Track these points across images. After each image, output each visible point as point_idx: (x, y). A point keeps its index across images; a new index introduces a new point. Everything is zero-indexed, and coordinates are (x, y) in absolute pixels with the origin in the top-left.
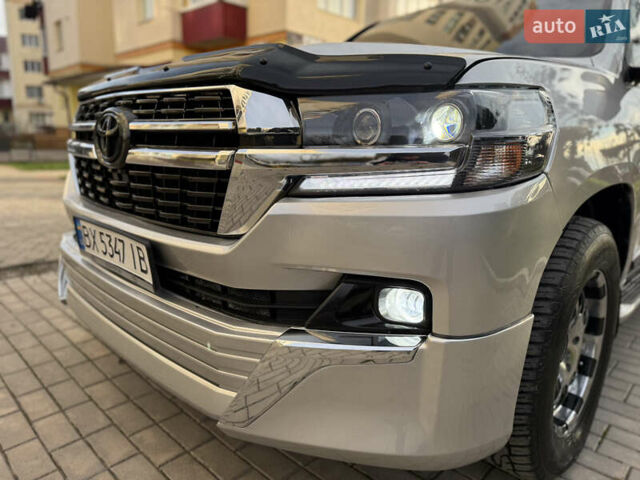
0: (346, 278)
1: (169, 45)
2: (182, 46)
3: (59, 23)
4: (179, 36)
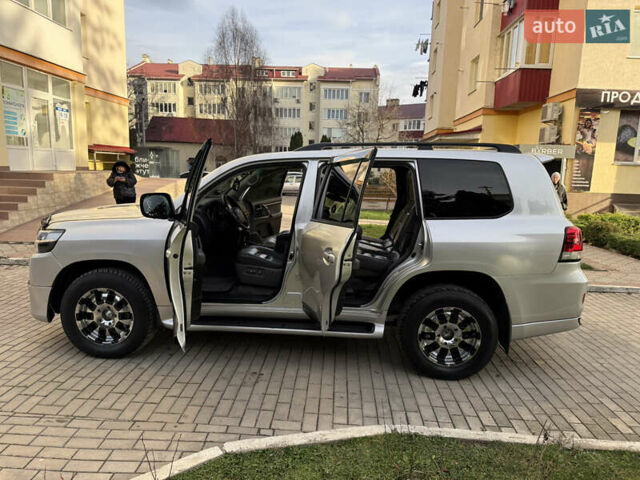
1: (480, 112)
2: (493, 112)
3: (432, 96)
4: (491, 104)
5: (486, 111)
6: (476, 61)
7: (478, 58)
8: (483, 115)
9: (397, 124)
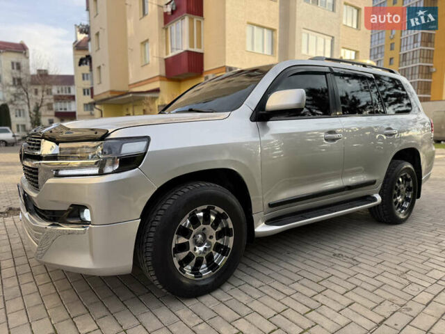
0: (72, 205)
1: (158, 78)
2: (165, 79)
3: (99, 68)
4: (163, 73)
5: (161, 78)
6: (144, 43)
7: (147, 41)
8: (161, 80)
9: (51, 90)
